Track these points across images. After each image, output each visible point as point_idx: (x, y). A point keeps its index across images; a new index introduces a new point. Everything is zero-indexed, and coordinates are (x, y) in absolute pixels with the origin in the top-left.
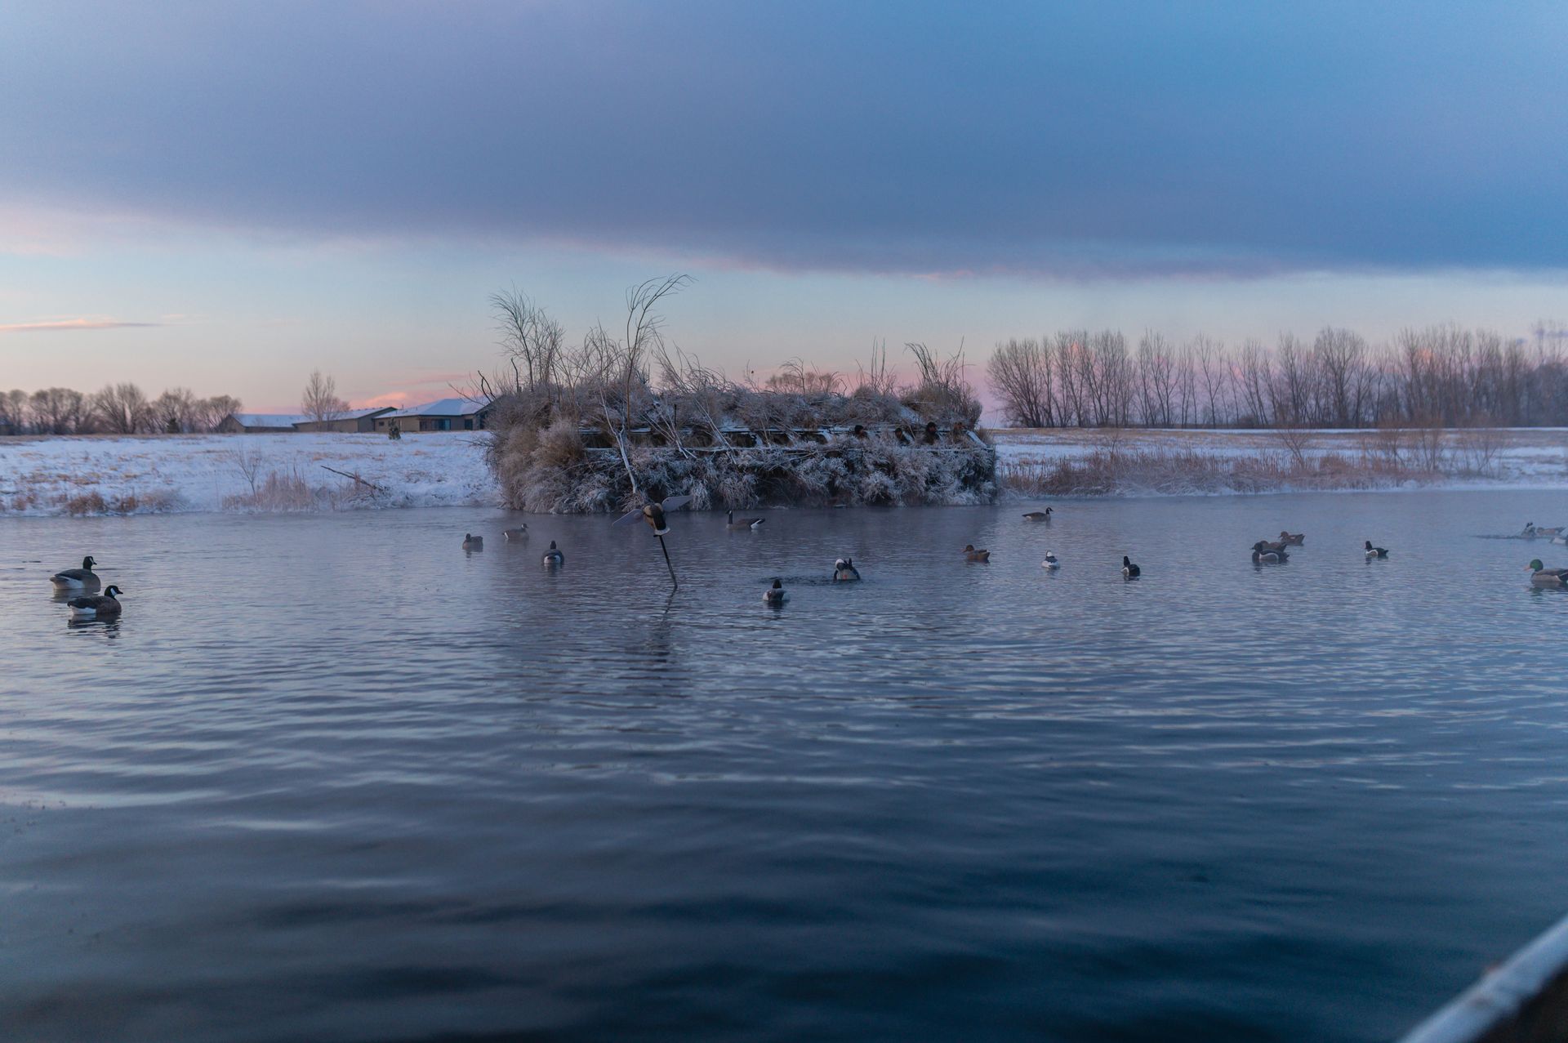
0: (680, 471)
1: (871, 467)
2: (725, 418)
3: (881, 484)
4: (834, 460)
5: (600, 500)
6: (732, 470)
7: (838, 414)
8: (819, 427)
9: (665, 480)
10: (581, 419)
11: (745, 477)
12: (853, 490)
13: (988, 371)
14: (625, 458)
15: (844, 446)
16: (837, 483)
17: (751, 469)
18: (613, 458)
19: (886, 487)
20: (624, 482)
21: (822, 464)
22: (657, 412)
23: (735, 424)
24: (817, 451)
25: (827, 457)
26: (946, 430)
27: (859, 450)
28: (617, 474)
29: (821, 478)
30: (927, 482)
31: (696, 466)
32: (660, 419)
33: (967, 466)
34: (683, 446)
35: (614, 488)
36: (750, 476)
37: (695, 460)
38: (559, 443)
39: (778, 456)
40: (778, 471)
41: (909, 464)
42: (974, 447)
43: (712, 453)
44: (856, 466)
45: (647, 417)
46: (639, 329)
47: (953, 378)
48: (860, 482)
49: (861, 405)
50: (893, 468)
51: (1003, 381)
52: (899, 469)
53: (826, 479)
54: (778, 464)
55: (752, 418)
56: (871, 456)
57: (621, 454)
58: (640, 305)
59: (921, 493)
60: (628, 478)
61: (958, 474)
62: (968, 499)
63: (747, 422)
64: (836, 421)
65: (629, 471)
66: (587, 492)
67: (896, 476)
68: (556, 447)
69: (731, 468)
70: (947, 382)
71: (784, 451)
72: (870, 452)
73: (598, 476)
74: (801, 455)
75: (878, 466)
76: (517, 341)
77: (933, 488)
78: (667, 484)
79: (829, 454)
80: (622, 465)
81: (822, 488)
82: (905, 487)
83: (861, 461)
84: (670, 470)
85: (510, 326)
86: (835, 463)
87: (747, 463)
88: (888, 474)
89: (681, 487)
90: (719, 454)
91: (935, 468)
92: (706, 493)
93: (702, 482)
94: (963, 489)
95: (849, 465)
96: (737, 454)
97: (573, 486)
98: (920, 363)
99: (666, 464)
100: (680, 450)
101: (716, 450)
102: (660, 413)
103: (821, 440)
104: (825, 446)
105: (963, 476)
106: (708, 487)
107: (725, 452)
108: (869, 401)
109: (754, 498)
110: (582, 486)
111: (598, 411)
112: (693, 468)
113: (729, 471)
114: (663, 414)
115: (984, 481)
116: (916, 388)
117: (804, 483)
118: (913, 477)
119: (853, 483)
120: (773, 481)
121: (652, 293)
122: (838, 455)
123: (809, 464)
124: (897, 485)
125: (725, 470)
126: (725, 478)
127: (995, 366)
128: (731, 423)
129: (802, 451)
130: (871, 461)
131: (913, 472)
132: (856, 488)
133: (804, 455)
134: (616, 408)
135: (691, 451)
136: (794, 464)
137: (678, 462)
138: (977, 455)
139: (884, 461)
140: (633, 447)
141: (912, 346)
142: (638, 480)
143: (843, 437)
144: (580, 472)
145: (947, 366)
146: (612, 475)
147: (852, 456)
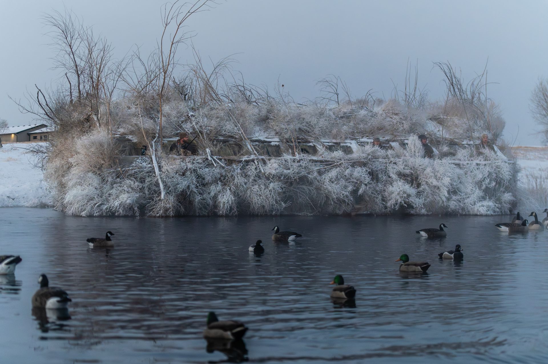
0: (208, 178)
1: (394, 176)
2: (257, 128)
3: (404, 193)
4: (359, 169)
5: (130, 204)
6: (259, 177)
7: (366, 126)
8: (346, 138)
9: (193, 186)
10: (118, 128)
11: (272, 185)
12: (377, 198)
13: (531, 100)
14: (155, 164)
15: (370, 157)
16: (361, 192)
17: (278, 177)
18: (144, 164)
19: (409, 196)
20: (154, 188)
21: (348, 171)
22: (191, 123)
23: (266, 135)
24: (343, 161)
25: (353, 166)
26: (469, 143)
27: (384, 161)
28: (148, 180)
29: (346, 187)
30: (449, 192)
31: (224, 174)
32: (194, 129)
33: (488, 176)
34: (212, 155)
35: (144, 193)
36: (276, 183)
37: (223, 168)
38: (93, 150)
39: (304, 165)
40: (303, 180)
41: (431, 174)
42: (495, 159)
43: (241, 161)
44: (380, 176)
45: (181, 127)
46: (172, 44)
47: (477, 94)
48: (385, 190)
49: (389, 119)
50: (417, 178)
51: (544, 109)
52: (422, 179)
53: (350, 188)
54: (304, 173)
55: (283, 129)
56: (395, 166)
57: (152, 161)
58: (174, 20)
59: (443, 202)
60: (157, 185)
61: (479, 184)
62: (488, 207)
63: (277, 133)
64: (363, 133)
65: (159, 177)
66: (117, 197)
67: (419, 185)
68: (90, 154)
69: (259, 176)
70: (473, 98)
71: (310, 160)
72: (395, 163)
73: (128, 182)
74: (327, 165)
75: (401, 175)
76: (67, 56)
77: (454, 197)
78: (195, 190)
79: (354, 164)
80: (152, 171)
81: (347, 196)
82: (427, 197)
83: (385, 172)
84: (199, 177)
85: (60, 42)
86: (359, 172)
87: (273, 172)
88: (411, 183)
89: (209, 193)
90: (247, 162)
91: (456, 179)
92: (233, 199)
93: (230, 189)
94: (483, 198)
95: (373, 175)
96: (264, 162)
97: (105, 191)
98: (447, 81)
99: (195, 171)
100: (210, 158)
101: (245, 158)
102: (194, 123)
103: (348, 150)
104: (349, 156)
105: (484, 187)
106: (235, 194)
107: (253, 161)
108: (396, 114)
109: (281, 204)
110: (113, 191)
111: (134, 120)
112: (222, 176)
113: (257, 179)
114: (197, 124)
115: (504, 192)
116: (442, 103)
117: (329, 192)
118: (435, 187)
119: (377, 191)
120: (298, 188)
121: (185, 10)
122: (363, 164)
123: (333, 173)
124: (419, 194)
125: (252, 178)
126: (253, 185)
127: (537, 96)
128: (262, 133)
129: (328, 161)
130: (395, 171)
131: (435, 183)
132: (380, 197)
133: (329, 164)
134: (152, 118)
135: (220, 160)
136: (320, 173)
137: (207, 170)
138: (497, 167)
139: (408, 171)
140: (164, 155)
141: (440, 65)
142: (166, 186)
143: (369, 148)
144: (113, 178)
145: (473, 84)
146: (142, 180)
147: (378, 165)
